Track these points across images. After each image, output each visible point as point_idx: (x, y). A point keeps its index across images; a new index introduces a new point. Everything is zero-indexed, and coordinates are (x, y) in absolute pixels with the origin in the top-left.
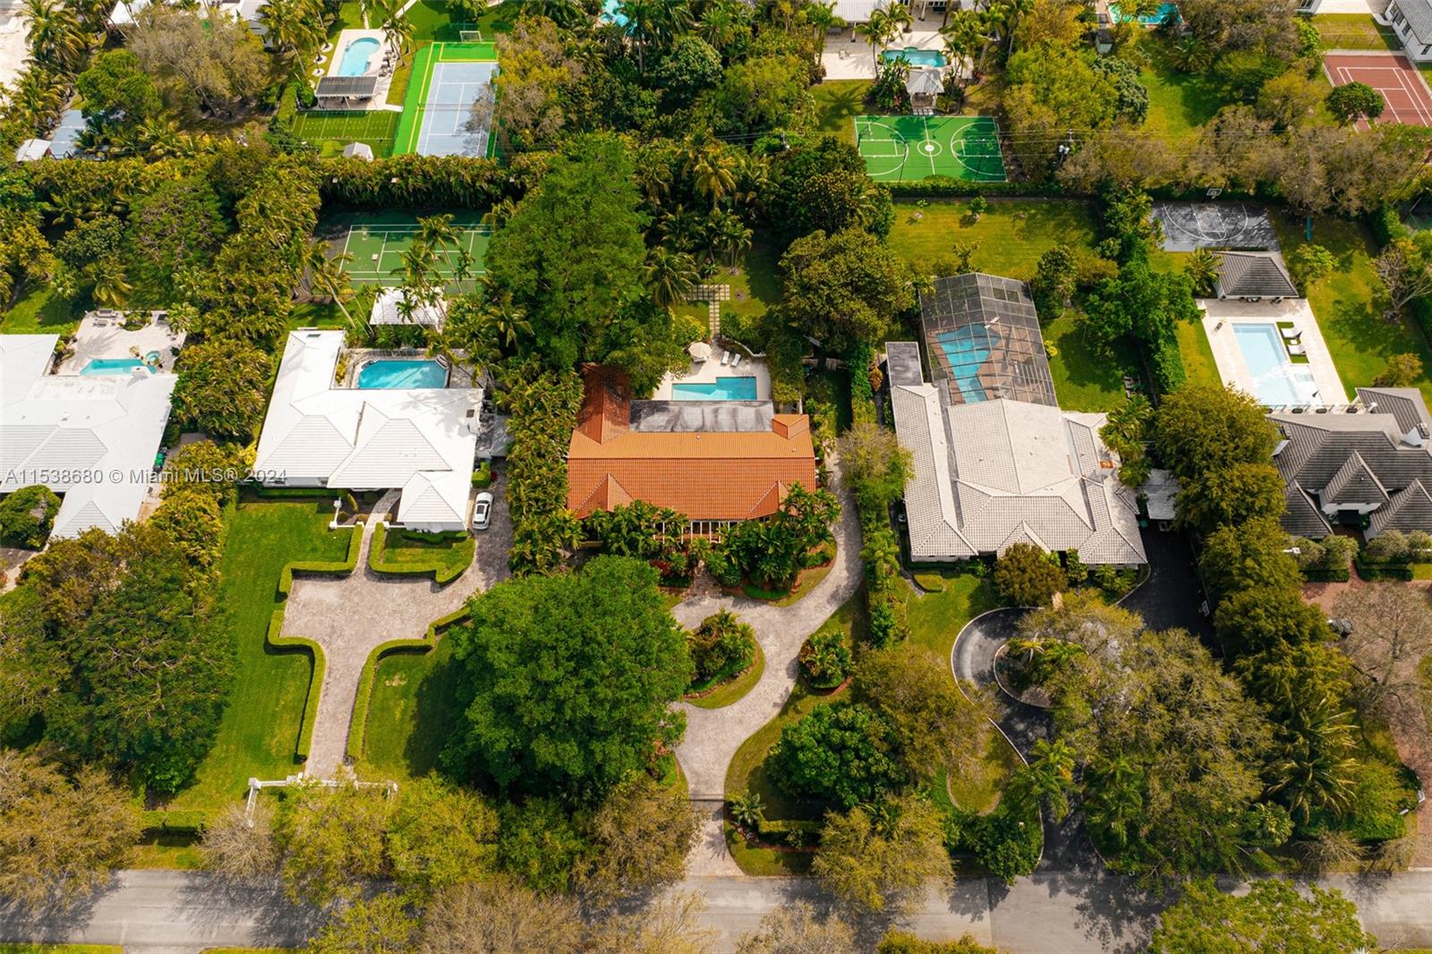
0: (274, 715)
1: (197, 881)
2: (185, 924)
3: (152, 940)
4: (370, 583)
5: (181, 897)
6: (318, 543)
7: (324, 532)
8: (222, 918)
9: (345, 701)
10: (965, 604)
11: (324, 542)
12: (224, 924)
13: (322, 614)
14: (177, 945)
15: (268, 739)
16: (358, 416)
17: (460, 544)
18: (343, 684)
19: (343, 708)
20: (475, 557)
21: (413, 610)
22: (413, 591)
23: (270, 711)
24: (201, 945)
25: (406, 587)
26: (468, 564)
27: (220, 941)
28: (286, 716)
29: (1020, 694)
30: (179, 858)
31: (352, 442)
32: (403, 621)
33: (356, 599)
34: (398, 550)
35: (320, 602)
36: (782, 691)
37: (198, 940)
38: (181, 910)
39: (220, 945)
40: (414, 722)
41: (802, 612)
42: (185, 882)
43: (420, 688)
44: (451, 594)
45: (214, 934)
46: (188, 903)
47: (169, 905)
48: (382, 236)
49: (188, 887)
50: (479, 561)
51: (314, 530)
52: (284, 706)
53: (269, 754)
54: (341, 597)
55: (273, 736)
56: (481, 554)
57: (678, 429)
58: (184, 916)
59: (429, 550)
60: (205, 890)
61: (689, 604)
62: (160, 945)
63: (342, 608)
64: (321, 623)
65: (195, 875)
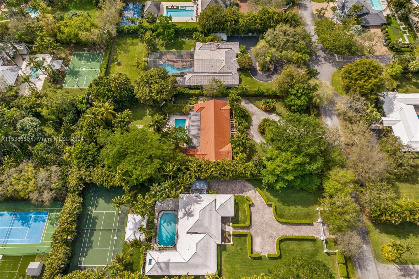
0: (302, 251)
1: (357, 266)
2: (370, 267)
3: (377, 277)
4: (252, 227)
5: (363, 270)
6: (238, 248)
7: (233, 247)
8: (366, 255)
9: (294, 228)
10: (249, 78)
11: (238, 246)
12: (367, 254)
13: (265, 242)
14: (376, 268)
15: (310, 252)
16: (193, 234)
17: (237, 200)
18: (288, 230)
19: (296, 229)
20: (241, 194)
21: (261, 212)
22: (254, 212)
23: (301, 253)
24: (374, 260)
25: (253, 215)
26: (244, 197)
27: (372, 254)
28: (302, 247)
29: (271, 71)
30: (352, 274)
31: (205, 234)
32: (265, 214)
33: (259, 231)
34: (240, 220)
35: (261, 243)
36: (276, 116)
37: (373, 262)
38: (367, 269)
39: (373, 254)
40: (297, 206)
41: (253, 111)
42: (359, 270)
43: (287, 206)
44: (255, 200)
45: (370, 257)
46: (364, 267)
47: (367, 274)
48: (87, 250)
49: (360, 269)
50: (242, 193)
51: (233, 251)
52: (298, 248)
53: (314, 250)
54: (258, 236)
55: (309, 250)
56: (240, 193)
57: (199, 135)
58: (368, 268)
59: (239, 209)
60: (359, 263)
61: (253, 136)
62: (378, 274)
63: (262, 235)
64: (268, 241)
65: (356, 267)
